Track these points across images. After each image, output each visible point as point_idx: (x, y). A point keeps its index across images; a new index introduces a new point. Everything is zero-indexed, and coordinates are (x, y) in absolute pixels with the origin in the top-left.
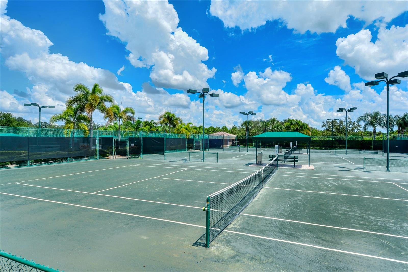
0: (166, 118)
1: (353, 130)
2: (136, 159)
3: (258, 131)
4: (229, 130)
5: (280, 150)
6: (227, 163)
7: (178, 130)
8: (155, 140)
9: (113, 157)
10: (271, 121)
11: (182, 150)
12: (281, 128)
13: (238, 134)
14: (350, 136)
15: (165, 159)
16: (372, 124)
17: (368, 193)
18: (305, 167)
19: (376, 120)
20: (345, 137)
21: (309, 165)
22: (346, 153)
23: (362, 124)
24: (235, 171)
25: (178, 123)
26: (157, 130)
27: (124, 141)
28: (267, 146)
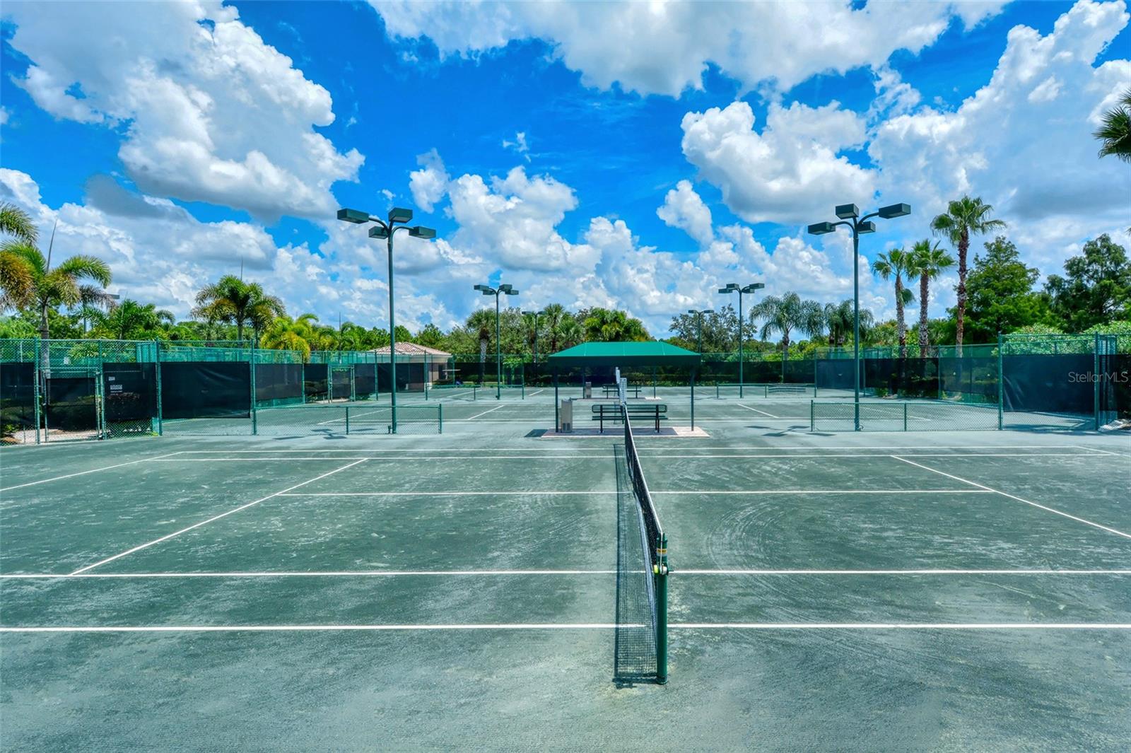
0: (227, 297)
1: (739, 337)
2: (137, 438)
3: (512, 340)
4: (414, 337)
5: (587, 392)
6: (472, 434)
7: (272, 336)
8: (212, 372)
9: (38, 434)
10: (550, 314)
11: (290, 400)
12: (577, 331)
13: (455, 349)
14: (735, 353)
15: (255, 432)
16: (779, 323)
17: (870, 482)
18: (683, 431)
19: (789, 314)
20: (723, 354)
21: (692, 426)
22: (741, 394)
23: (760, 323)
24: (518, 455)
25: (269, 317)
26: (174, 337)
27: (81, 376)
28: (540, 381)
